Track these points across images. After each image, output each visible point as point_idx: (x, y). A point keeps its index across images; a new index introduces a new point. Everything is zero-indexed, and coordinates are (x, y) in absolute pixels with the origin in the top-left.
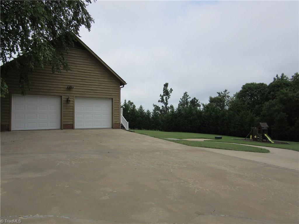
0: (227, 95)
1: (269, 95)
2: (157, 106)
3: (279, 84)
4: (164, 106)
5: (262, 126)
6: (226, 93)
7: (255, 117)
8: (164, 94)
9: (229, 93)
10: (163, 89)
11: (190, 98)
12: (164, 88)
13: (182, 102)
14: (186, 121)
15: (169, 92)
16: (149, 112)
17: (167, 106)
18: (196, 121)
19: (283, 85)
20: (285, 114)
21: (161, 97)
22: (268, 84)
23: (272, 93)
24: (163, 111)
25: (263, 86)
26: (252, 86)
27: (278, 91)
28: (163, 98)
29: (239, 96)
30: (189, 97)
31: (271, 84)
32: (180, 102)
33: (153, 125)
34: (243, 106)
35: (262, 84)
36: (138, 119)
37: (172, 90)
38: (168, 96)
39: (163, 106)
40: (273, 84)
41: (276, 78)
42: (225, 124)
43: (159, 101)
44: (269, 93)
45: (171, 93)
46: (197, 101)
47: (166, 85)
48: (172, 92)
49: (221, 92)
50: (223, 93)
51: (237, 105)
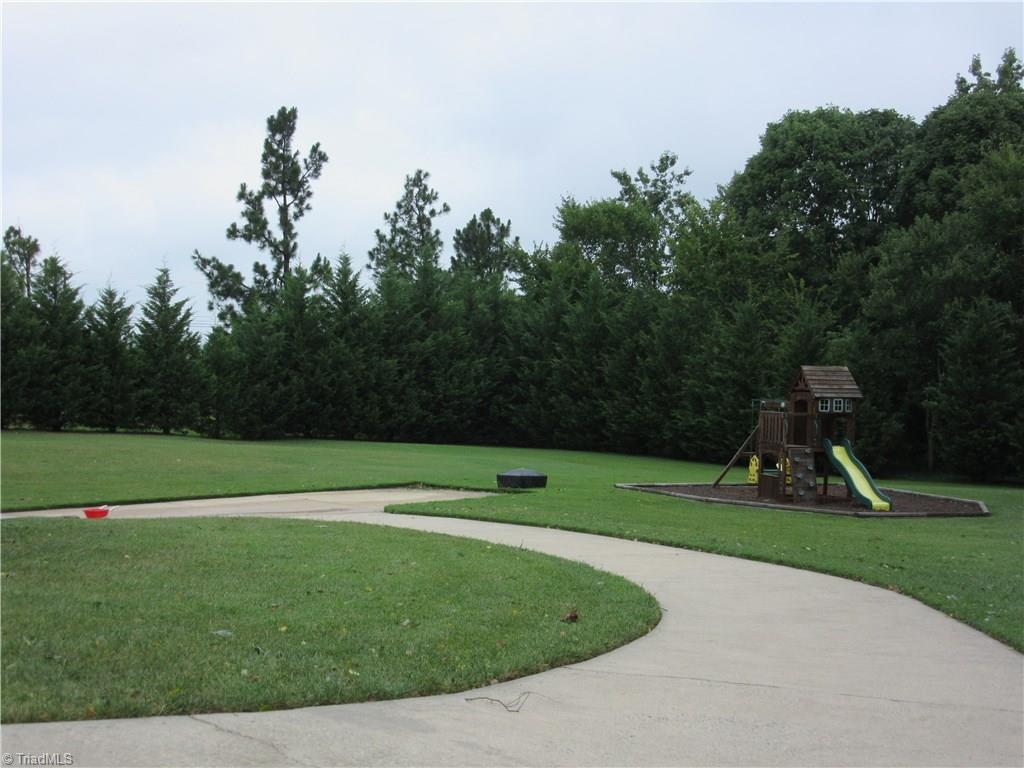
0: (676, 187)
1: (921, 185)
2: (219, 267)
3: (980, 113)
4: (271, 266)
5: (817, 389)
6: (668, 177)
7: (834, 328)
8: (267, 186)
9: (687, 173)
10: (262, 150)
11: (446, 209)
12: (268, 145)
13: (393, 240)
14: (392, 363)
15: (304, 171)
16: (120, 304)
17: (293, 264)
18: (462, 364)
19: (1006, 124)
20: (1007, 306)
21: (243, 206)
22: (919, 120)
23: (937, 173)
24: (263, 296)
25: (888, 128)
26: (822, 125)
27: (974, 158)
28: (261, 210)
29: (744, 192)
30: (437, 206)
31: (938, 113)
32: (381, 238)
33: (144, 398)
34: (765, 258)
35: (885, 119)
36: (21, 351)
37: (323, 158)
38: (296, 197)
39: (259, 269)
40: (947, 114)
41: (972, 79)
42: (645, 382)
43: (233, 233)
44: (923, 175)
45: (316, 173)
46: (504, 231)
47: (283, 123)
48: (322, 171)
49: (640, 173)
50: (652, 176)
51: (721, 254)
